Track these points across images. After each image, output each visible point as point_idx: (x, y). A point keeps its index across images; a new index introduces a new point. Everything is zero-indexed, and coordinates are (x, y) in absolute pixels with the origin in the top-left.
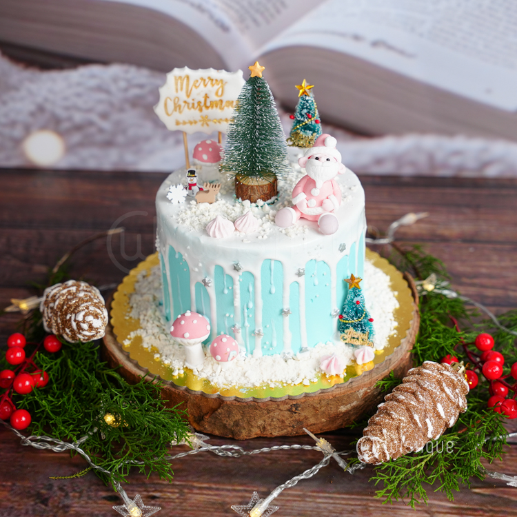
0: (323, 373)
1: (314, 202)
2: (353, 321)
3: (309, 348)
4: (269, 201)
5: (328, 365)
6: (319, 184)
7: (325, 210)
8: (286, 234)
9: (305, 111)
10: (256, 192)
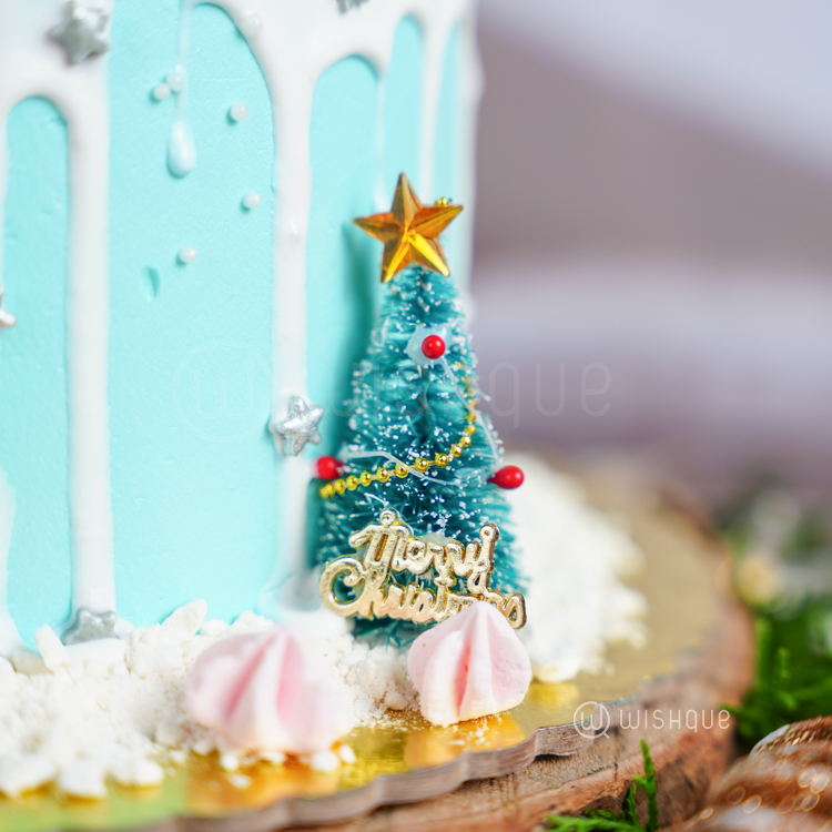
0: (202, 748)
2: (402, 467)
3: (120, 625)
5: (236, 697)
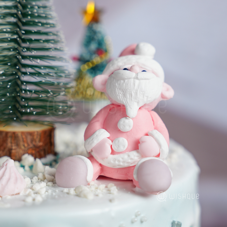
1: (124, 142)
4: (44, 160)
6: (133, 110)
7: (143, 156)
8: (78, 195)
9: (93, 46)
10: (21, 143)
